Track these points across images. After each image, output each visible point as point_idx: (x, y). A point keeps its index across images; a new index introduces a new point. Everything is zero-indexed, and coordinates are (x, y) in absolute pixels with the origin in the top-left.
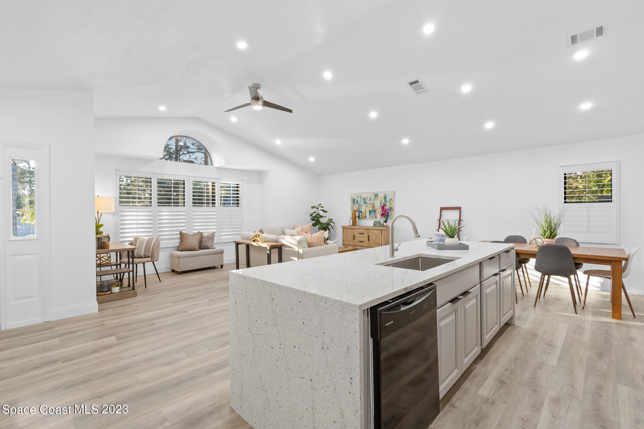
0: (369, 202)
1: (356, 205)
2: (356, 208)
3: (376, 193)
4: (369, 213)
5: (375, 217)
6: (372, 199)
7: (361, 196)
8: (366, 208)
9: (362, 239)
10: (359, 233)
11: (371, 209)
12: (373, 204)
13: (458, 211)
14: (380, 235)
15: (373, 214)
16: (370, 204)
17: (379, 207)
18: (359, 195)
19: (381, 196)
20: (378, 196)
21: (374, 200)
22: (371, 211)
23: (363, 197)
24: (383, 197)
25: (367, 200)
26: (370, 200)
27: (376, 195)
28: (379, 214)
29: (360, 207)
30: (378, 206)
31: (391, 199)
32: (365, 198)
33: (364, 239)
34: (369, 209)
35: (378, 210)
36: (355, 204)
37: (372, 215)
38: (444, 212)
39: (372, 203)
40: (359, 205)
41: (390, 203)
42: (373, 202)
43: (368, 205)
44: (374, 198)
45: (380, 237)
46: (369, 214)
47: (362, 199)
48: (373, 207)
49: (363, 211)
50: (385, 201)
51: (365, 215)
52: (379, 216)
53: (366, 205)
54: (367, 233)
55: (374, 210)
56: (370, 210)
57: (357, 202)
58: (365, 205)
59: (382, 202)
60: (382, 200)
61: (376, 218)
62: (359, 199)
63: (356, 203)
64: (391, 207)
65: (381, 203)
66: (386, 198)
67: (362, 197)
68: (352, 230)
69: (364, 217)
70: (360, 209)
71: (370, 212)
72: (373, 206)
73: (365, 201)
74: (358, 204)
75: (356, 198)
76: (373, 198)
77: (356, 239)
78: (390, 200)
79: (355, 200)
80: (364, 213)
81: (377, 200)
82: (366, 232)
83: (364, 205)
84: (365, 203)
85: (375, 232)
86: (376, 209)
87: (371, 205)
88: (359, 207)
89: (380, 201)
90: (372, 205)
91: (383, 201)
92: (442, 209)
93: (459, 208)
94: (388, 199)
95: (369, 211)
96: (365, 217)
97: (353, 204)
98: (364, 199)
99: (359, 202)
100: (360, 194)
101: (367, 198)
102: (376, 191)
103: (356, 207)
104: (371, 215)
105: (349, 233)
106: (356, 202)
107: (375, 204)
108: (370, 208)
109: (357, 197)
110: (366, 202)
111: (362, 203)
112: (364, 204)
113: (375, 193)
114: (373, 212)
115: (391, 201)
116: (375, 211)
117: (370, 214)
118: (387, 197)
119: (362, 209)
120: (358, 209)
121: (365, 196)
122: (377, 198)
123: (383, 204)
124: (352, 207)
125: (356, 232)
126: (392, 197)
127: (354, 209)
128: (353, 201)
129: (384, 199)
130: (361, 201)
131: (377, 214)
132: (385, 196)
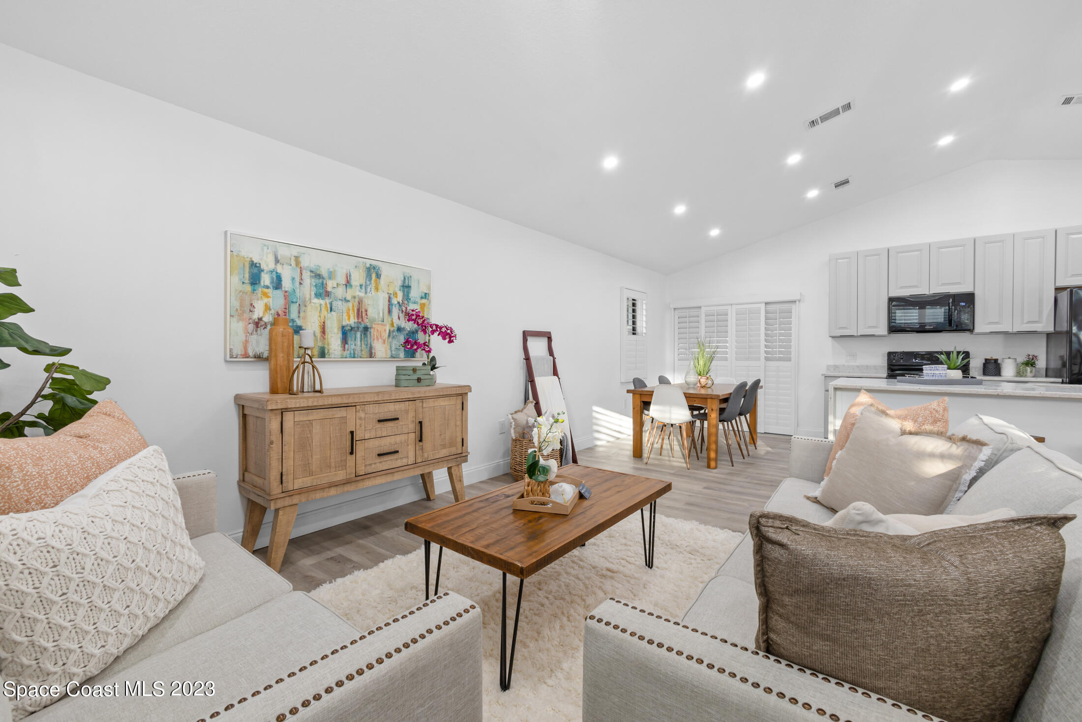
0: (340, 292)
1: (266, 295)
2: (267, 308)
3: (374, 263)
4: (340, 335)
5: (365, 352)
6: (355, 282)
7: (297, 258)
8: (324, 312)
9: (386, 444)
10: (379, 421)
11: (352, 321)
12: (360, 302)
13: (545, 340)
14: (459, 412)
15: (359, 343)
16: (346, 301)
17: (381, 315)
18: (284, 252)
19: (391, 278)
20: (378, 276)
21: (364, 287)
22: (352, 329)
24: (400, 283)
25: (330, 285)
26: (348, 284)
27: (373, 272)
28: (384, 342)
29: (294, 309)
30: (379, 314)
31: (425, 295)
32: (324, 273)
33: (398, 439)
34: (340, 320)
35: (380, 328)
36: (260, 290)
37: (356, 343)
39: (354, 297)
40: (288, 298)
41: (422, 307)
42: (362, 294)
43: (338, 304)
44: (363, 282)
45: (459, 418)
46: (339, 342)
47: (307, 275)
48: (360, 313)
50: (407, 297)
51: (320, 344)
52: (382, 350)
53: (328, 301)
54: (411, 414)
55: (363, 326)
56: (344, 324)
57: (277, 283)
58: (322, 302)
59: (394, 301)
60: (396, 294)
61: (371, 357)
62: (287, 274)
63: (268, 287)
65: (389, 301)
66: (409, 287)
67: (305, 262)
68: (341, 413)
70: (294, 315)
71: (346, 334)
72: (358, 310)
73: (323, 286)
74: (279, 293)
75: (267, 263)
76: (358, 278)
77: (359, 448)
78: (422, 298)
79: (261, 270)
80: (318, 334)
81: (377, 289)
82: (407, 412)
83: (316, 301)
84: (323, 292)
85: (443, 404)
86: (373, 321)
87: (350, 305)
88: (286, 310)
89: (387, 296)
90: (356, 304)
91: (400, 298)
92: (526, 335)
93: (549, 335)
94: (414, 294)
95: (343, 327)
96: (323, 354)
97: (248, 288)
98: (318, 276)
99: (286, 284)
100: (295, 252)
101: (331, 275)
102: (375, 253)
103: (265, 304)
104: (351, 345)
105: (316, 429)
106: (266, 279)
107: (366, 301)
108: (344, 317)
109: (277, 261)
110: (329, 289)
111: (308, 289)
112: (318, 295)
113: (368, 263)
114: (358, 335)
115: (424, 301)
116: (366, 329)
117: (345, 341)
118: (414, 285)
119: (304, 318)
120: (278, 315)
121: (325, 264)
122: (376, 281)
123: (397, 306)
124: (241, 306)
125: (360, 419)
126: (429, 288)
127: (255, 316)
128: (247, 276)
129: (404, 292)
130: (297, 284)
131: (375, 341)
132: (407, 281)
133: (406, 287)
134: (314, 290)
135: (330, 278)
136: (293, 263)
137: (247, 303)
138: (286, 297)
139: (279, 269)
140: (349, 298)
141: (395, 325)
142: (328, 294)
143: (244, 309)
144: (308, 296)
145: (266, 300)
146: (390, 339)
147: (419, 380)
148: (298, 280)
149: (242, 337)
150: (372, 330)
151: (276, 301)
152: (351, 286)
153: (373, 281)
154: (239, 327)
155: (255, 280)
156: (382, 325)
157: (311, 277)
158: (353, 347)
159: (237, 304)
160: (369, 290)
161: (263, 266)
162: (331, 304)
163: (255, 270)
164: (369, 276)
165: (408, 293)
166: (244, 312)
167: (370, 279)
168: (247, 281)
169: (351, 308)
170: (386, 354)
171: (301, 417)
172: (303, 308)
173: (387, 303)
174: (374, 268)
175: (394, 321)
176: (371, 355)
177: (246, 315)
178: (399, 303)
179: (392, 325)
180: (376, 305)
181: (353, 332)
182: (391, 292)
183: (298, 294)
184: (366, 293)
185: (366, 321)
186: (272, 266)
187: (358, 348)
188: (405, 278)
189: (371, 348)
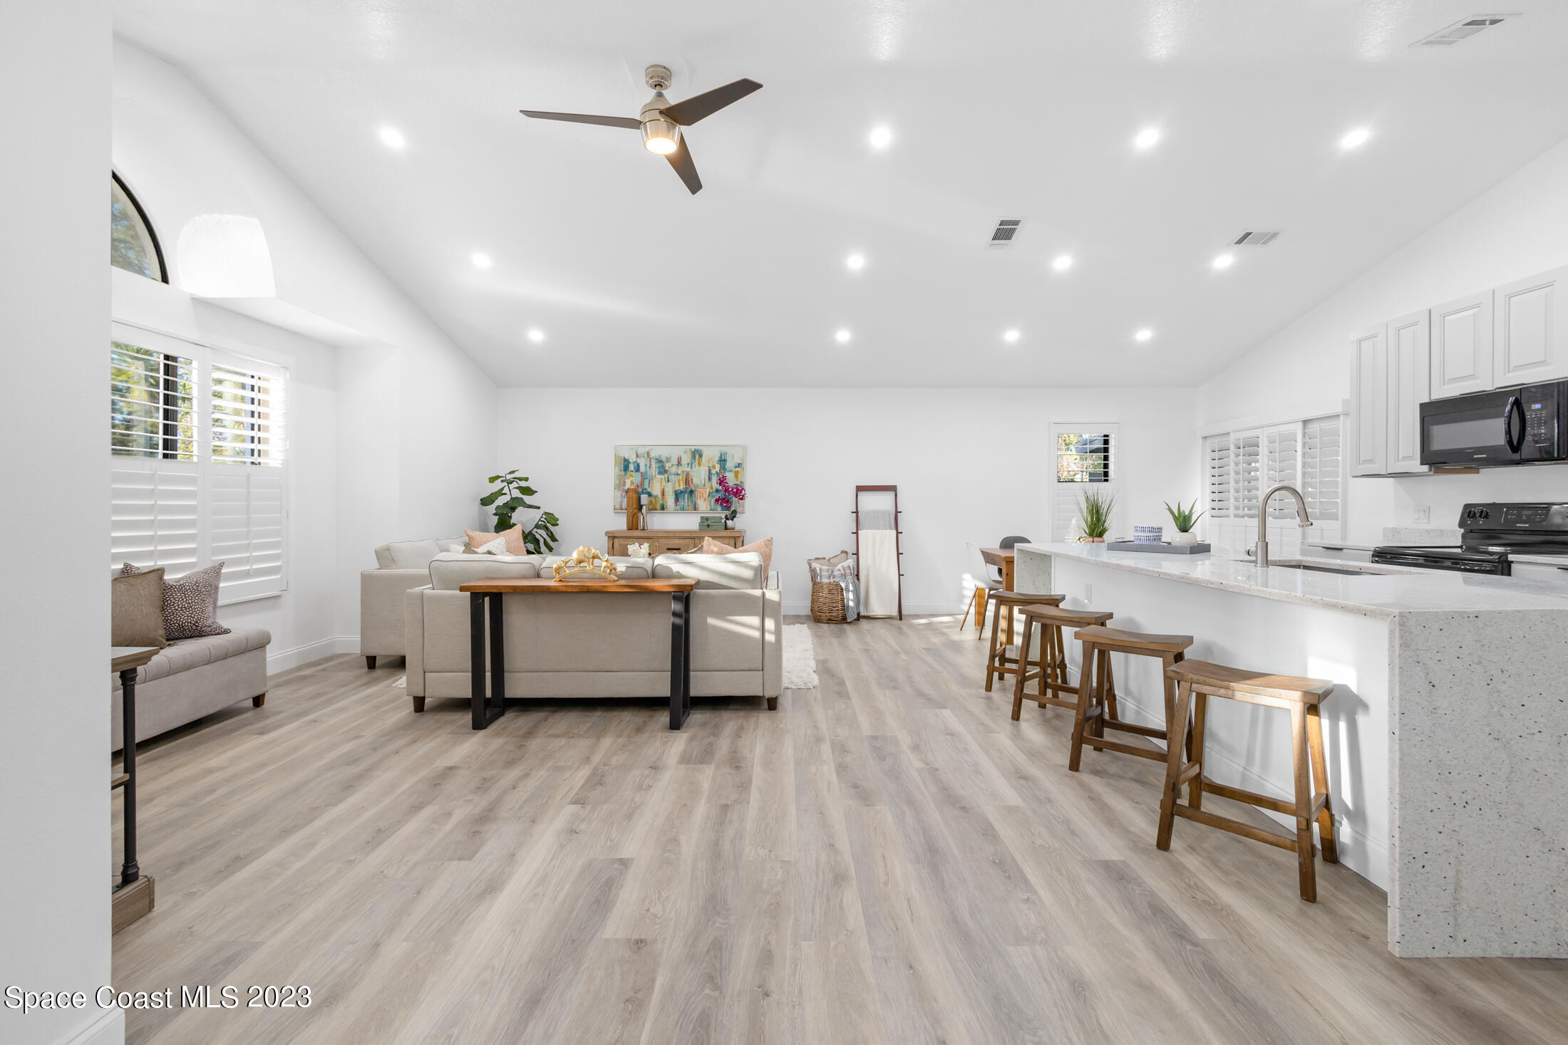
0: (674, 470)
1: (631, 475)
2: (632, 483)
3: (697, 448)
4: (674, 496)
5: (691, 506)
6: (684, 462)
7: (648, 453)
8: (664, 483)
11: (682, 487)
12: (688, 475)
15: (686, 501)
16: (678, 475)
17: (703, 482)
18: (641, 451)
19: (711, 456)
20: (701, 456)
21: (690, 465)
22: (682, 492)
23: (657, 456)
24: (717, 458)
25: (667, 466)
26: (679, 463)
27: (697, 454)
28: (705, 500)
29: (646, 482)
30: (701, 481)
31: (739, 465)
32: (664, 460)
34: (673, 488)
35: (702, 490)
36: (628, 473)
37: (685, 501)
38: (864, 497)
39: (683, 472)
40: (643, 477)
41: (737, 474)
42: (689, 469)
43: (673, 478)
44: (689, 461)
46: (673, 501)
47: (653, 462)
48: (687, 481)
49: (656, 491)
50: (723, 468)
51: (661, 502)
52: (703, 505)
53: (666, 476)
55: (690, 490)
56: (677, 488)
57: (637, 469)
58: (662, 477)
59: (714, 472)
60: (714, 467)
61: (695, 510)
62: (642, 462)
63: (632, 471)
64: (738, 483)
65: (709, 472)
66: (725, 460)
69: (658, 507)
70: (646, 486)
71: (678, 495)
72: (686, 480)
73: (663, 467)
74: (638, 474)
75: (632, 458)
76: (686, 459)
78: (736, 467)
79: (629, 463)
80: (660, 496)
81: (699, 465)
83: (658, 476)
84: (663, 471)
86: (697, 486)
87: (681, 477)
88: (643, 483)
89: (707, 469)
90: (685, 476)
91: (718, 469)
92: (860, 489)
93: (892, 489)
94: (729, 465)
95: (676, 491)
96: (663, 508)
97: (623, 473)
98: (659, 461)
99: (642, 469)
100: (647, 449)
101: (668, 460)
102: (695, 441)
103: (632, 481)
104: (681, 502)
106: (632, 467)
107: (692, 474)
108: (677, 485)
109: (637, 456)
110: (667, 468)
111: (654, 470)
112: (660, 473)
113: (693, 448)
114: (686, 496)
115: (737, 469)
116: (692, 492)
117: (677, 500)
118: (729, 459)
119: (652, 487)
120: (638, 486)
121: (663, 453)
122: (699, 459)
123: (716, 475)
124: (620, 483)
125: (656, 546)
126: (742, 459)
127: (626, 488)
128: (622, 467)
129: (721, 464)
130: (648, 467)
131: (699, 500)
132: (723, 456)
133: (722, 461)
134: (658, 470)
135: (667, 462)
136: (646, 455)
137: (622, 481)
138: (642, 476)
139: (639, 461)
140: (679, 472)
141: (714, 488)
142: (666, 472)
143: (620, 485)
144: (654, 474)
145: (631, 478)
146: (710, 498)
147: (708, 526)
148: (648, 465)
149: (620, 500)
150: (696, 493)
151: (636, 478)
152: (681, 465)
153: (696, 460)
154: (619, 494)
155: (626, 468)
156: (704, 488)
157: (656, 463)
158: (682, 503)
159: (618, 482)
160: (693, 466)
161: (631, 460)
162: (668, 477)
163: (626, 463)
164: (694, 457)
165: (725, 465)
166: (621, 486)
167: (695, 459)
168: (622, 469)
169: (681, 478)
170: (707, 507)
171: (622, 542)
172: (651, 481)
173: (708, 473)
174: (697, 451)
175: (713, 485)
176: (695, 509)
177: (622, 488)
178: (717, 472)
179: (712, 488)
180: (699, 475)
181: (682, 494)
182: (710, 465)
183: (648, 474)
184: (691, 468)
185: (692, 486)
186: (635, 460)
187: (686, 504)
188: (721, 455)
189: (695, 504)
